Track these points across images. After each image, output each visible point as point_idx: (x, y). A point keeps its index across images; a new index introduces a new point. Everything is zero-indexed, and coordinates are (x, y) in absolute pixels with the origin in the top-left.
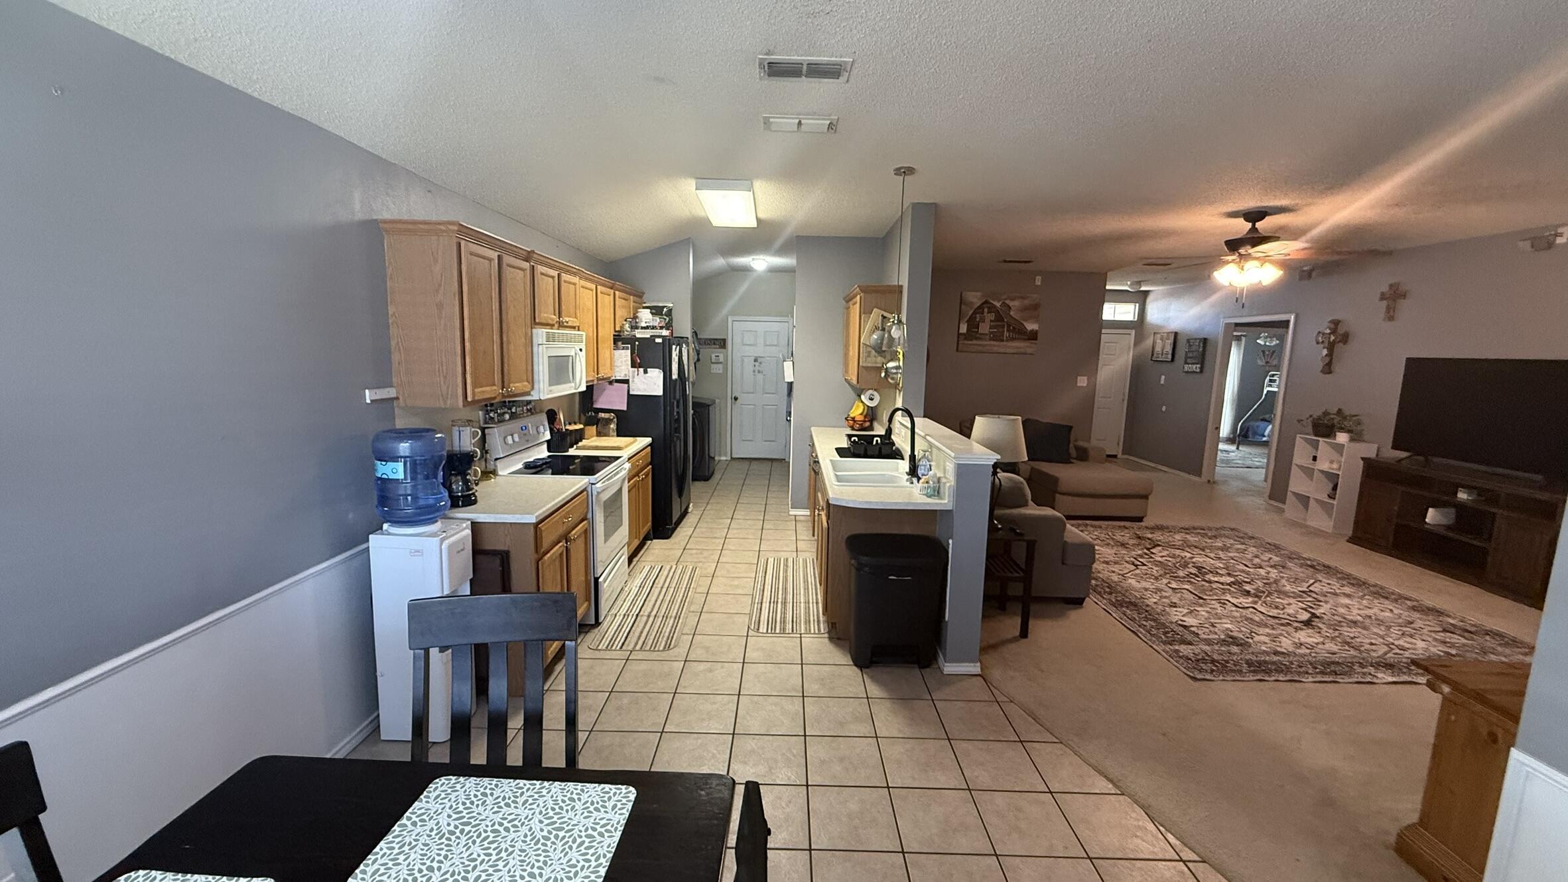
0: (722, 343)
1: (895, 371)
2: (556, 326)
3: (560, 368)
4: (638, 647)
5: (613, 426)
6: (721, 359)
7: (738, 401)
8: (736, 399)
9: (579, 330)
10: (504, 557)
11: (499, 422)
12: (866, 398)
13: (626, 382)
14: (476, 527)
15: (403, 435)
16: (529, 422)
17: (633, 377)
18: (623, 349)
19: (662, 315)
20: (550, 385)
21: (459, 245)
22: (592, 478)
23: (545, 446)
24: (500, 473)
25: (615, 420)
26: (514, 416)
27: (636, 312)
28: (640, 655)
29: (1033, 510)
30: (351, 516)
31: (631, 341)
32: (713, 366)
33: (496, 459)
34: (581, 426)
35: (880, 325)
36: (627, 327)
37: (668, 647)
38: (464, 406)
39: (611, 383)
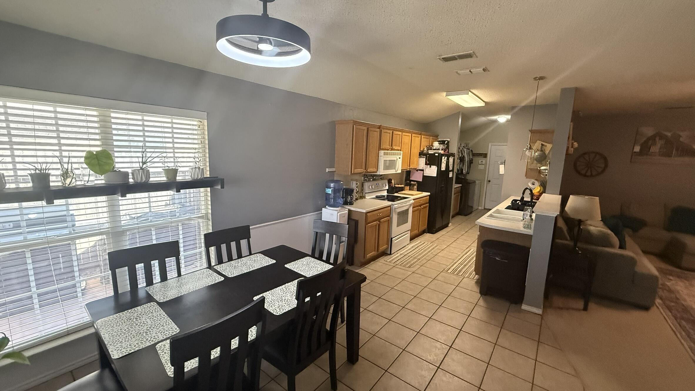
0: (485, 156)
1: (544, 171)
2: (390, 150)
3: (391, 164)
4: (399, 264)
5: (415, 187)
6: (484, 163)
7: (490, 182)
8: (489, 181)
9: (401, 151)
10: (356, 222)
11: (368, 181)
12: (530, 183)
13: (423, 170)
14: (350, 211)
15: (333, 181)
16: (380, 182)
17: (426, 169)
18: (423, 158)
19: (445, 144)
20: (384, 170)
21: (353, 126)
22: (393, 203)
23: (386, 191)
24: (366, 198)
25: (417, 185)
26: (374, 180)
27: (432, 143)
28: (399, 267)
29: (617, 251)
30: (320, 202)
31: (425, 155)
32: (480, 166)
33: (366, 193)
34: (403, 186)
35: (540, 149)
36: (426, 149)
37: (409, 267)
38: (351, 174)
39: (417, 170)
